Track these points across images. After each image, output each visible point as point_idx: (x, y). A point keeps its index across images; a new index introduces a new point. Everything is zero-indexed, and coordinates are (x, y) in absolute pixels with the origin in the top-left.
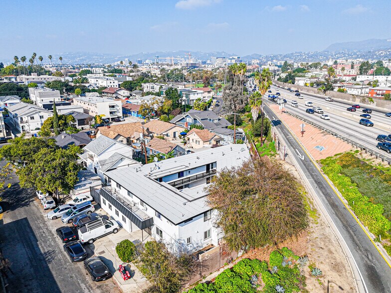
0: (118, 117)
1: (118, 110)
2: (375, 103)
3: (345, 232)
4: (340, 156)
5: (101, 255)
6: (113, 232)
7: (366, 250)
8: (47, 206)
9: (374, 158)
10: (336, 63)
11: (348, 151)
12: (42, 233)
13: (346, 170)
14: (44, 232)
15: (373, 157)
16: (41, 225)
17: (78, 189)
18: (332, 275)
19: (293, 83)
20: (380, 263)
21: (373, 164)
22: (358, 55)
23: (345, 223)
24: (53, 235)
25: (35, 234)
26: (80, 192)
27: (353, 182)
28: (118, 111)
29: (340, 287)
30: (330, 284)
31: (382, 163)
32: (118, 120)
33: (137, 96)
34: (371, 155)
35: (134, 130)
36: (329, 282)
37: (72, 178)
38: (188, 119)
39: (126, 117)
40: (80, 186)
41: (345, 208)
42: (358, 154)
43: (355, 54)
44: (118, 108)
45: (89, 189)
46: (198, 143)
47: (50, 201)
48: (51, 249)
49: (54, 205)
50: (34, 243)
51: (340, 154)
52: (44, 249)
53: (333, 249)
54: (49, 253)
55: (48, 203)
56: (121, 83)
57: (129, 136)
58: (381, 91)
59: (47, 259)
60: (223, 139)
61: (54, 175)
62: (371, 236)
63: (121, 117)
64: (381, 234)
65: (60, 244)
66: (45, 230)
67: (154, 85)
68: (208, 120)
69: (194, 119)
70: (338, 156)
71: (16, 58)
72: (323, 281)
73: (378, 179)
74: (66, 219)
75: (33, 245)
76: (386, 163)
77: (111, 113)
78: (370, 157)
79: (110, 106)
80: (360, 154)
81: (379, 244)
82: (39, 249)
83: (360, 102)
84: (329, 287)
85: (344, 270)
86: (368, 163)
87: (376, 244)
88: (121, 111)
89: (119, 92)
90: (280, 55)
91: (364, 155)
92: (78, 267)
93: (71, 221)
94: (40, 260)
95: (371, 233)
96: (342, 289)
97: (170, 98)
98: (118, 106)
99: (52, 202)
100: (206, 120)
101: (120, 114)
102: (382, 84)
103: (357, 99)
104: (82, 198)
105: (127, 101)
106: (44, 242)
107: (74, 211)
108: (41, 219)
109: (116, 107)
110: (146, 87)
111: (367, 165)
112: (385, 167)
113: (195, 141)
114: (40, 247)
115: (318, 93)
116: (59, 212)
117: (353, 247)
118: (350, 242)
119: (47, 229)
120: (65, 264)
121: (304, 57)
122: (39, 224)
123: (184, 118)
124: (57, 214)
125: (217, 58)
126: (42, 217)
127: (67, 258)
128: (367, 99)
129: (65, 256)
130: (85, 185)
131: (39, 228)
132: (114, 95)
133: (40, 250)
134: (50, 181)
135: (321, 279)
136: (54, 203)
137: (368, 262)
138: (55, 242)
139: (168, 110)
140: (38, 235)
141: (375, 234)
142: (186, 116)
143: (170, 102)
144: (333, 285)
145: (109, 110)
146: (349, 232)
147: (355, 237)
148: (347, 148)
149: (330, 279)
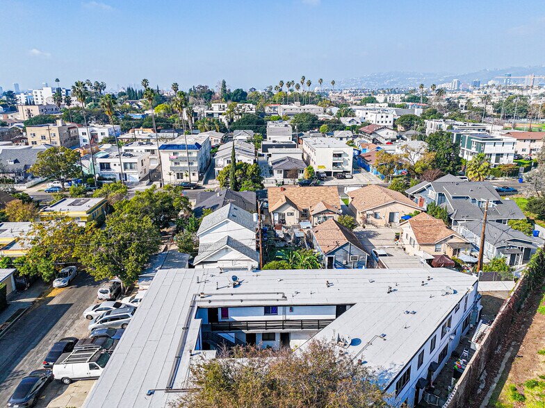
0: (344, 172)
28: (345, 162)
32: (342, 176)
35: (321, 199)
38: (430, 192)
39: (357, 172)
44: (346, 158)
46: (412, 244)
47: (104, 289)
57: (306, 208)
63: (348, 172)
67: (443, 123)
68: (470, 201)
69: (440, 194)
71: (304, 78)
77: (334, 164)
79: (334, 155)
88: (350, 163)
89: (379, 133)
98: (348, 156)
101: (349, 168)
105: (378, 148)
107: (104, 317)
109: (343, 156)
110: (430, 126)
113: (409, 240)
123: (425, 189)
124: (93, 313)
132: (372, 136)
136: (109, 293)
142: (427, 187)
145: (331, 160)
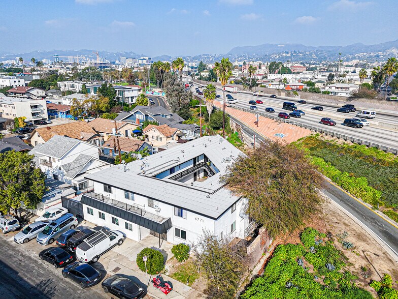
0: (43, 119)
1: (42, 111)
2: (299, 95)
3: (345, 205)
4: (303, 140)
5: (117, 273)
6: (118, 244)
7: (372, 218)
8: (9, 227)
9: (336, 139)
10: (244, 63)
11: (309, 135)
12: (19, 262)
13: (315, 152)
14: (21, 261)
15: (334, 138)
16: (11, 252)
17: (47, 201)
18: (361, 245)
19: (216, 82)
20: (389, 227)
21: (338, 144)
22: (257, 58)
23: (341, 198)
24: (36, 261)
25: (9, 264)
26: (49, 205)
27: (327, 162)
29: (375, 254)
30: (365, 253)
31: (346, 142)
33: (54, 96)
34: (332, 136)
36: (363, 252)
37: (40, 187)
38: (137, 115)
39: (53, 118)
40: (48, 198)
41: (332, 185)
42: (320, 137)
43: (254, 57)
44: (42, 108)
45: (60, 200)
46: (159, 140)
47: (12, 221)
48: (43, 279)
49: (17, 225)
50: (13, 276)
51: (302, 138)
52: (33, 281)
53: (346, 222)
54: (45, 284)
55: (10, 223)
56: (29, 82)
58: (295, 87)
59: (45, 292)
60: (184, 134)
61: (17, 185)
62: (369, 206)
63: (46, 119)
64: (375, 203)
65: (52, 270)
66: (21, 258)
67: (74, 83)
68: (161, 116)
69: (146, 115)
70: (301, 141)
72: (358, 252)
73: (350, 156)
74: (45, 240)
75: (13, 280)
76: (348, 142)
78: (332, 139)
79: (31, 107)
80: (322, 136)
81: (378, 211)
82: (25, 281)
83: (286, 96)
84: (367, 257)
85: (368, 239)
86: (332, 143)
87: (376, 211)
88: (46, 112)
89: (31, 92)
90: (190, 57)
91: (326, 137)
92: (96, 293)
93: (52, 241)
94: (37, 295)
95: (367, 203)
96: (378, 256)
97: (105, 95)
99: (14, 222)
100: (158, 116)
101: (45, 116)
102: (291, 81)
103: (282, 93)
104: (55, 211)
105: (48, 102)
106: (28, 272)
107: (54, 228)
108: (6, 245)
109: (39, 107)
110: (64, 86)
111: (334, 146)
112: (350, 145)
113: (155, 138)
114: (26, 279)
115: (244, 90)
116: (31, 232)
117: (360, 218)
118: (355, 214)
119: (22, 255)
120: (76, 293)
121: (211, 59)
122: (5, 251)
123: (132, 115)
124: (30, 235)
125: (127, 58)
126: (5, 242)
127: (73, 285)
128: (292, 93)
129: (69, 283)
130: (54, 196)
131: (10, 257)
132: (26, 96)
133: (29, 284)
134: (15, 193)
135: (355, 250)
136: (18, 222)
137: (381, 228)
138: (44, 269)
139: (106, 108)
140: (13, 266)
141: (371, 203)
142: (135, 113)
143: (107, 99)
144: (369, 253)
145: (30, 111)
146: (349, 206)
147: (356, 209)
148: (307, 133)
149: (363, 249)
